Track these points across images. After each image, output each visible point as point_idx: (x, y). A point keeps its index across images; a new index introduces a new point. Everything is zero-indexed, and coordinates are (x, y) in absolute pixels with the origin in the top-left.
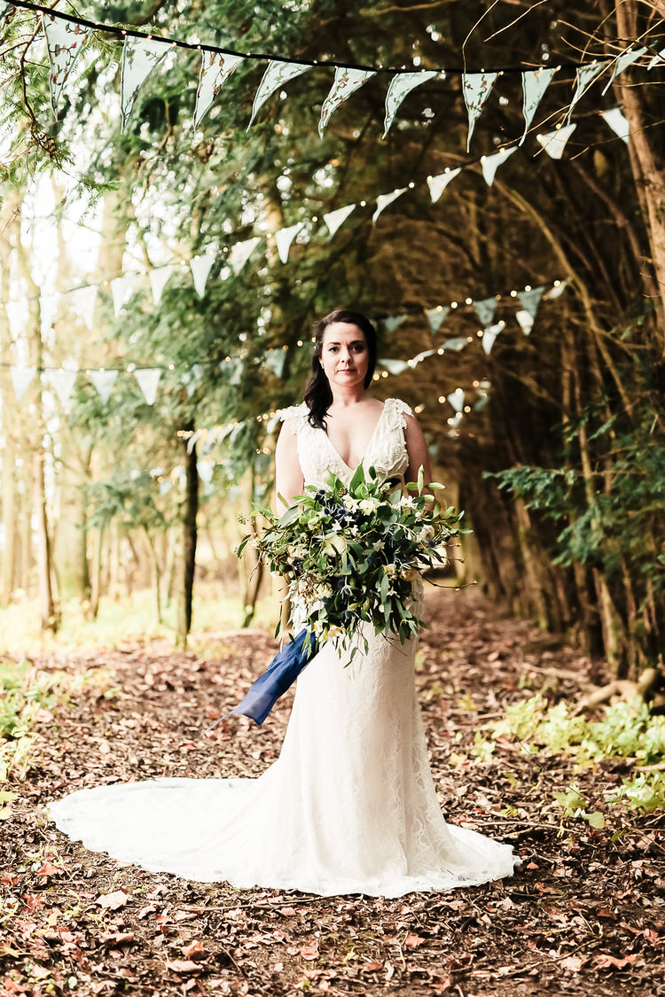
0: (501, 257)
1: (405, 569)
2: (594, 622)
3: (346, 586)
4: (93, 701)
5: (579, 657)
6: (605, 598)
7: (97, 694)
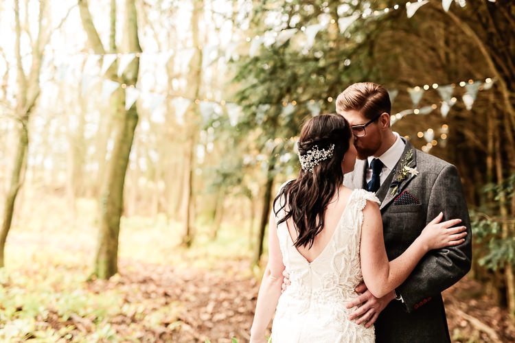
2: (502, 285)
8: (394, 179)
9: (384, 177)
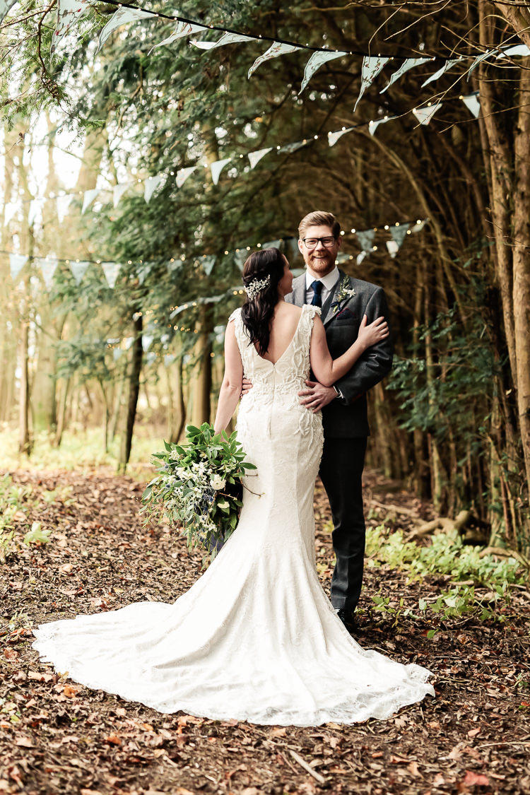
0: (377, 200)
2: (425, 474)
5: (412, 498)
6: (435, 456)
8: (334, 300)
9: (325, 297)
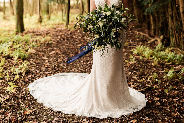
1: (118, 29)
3: (103, 35)
4: (46, 45)
5: (145, 29)
6: (151, 18)
7: (47, 43)
